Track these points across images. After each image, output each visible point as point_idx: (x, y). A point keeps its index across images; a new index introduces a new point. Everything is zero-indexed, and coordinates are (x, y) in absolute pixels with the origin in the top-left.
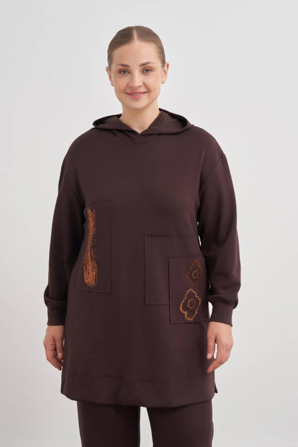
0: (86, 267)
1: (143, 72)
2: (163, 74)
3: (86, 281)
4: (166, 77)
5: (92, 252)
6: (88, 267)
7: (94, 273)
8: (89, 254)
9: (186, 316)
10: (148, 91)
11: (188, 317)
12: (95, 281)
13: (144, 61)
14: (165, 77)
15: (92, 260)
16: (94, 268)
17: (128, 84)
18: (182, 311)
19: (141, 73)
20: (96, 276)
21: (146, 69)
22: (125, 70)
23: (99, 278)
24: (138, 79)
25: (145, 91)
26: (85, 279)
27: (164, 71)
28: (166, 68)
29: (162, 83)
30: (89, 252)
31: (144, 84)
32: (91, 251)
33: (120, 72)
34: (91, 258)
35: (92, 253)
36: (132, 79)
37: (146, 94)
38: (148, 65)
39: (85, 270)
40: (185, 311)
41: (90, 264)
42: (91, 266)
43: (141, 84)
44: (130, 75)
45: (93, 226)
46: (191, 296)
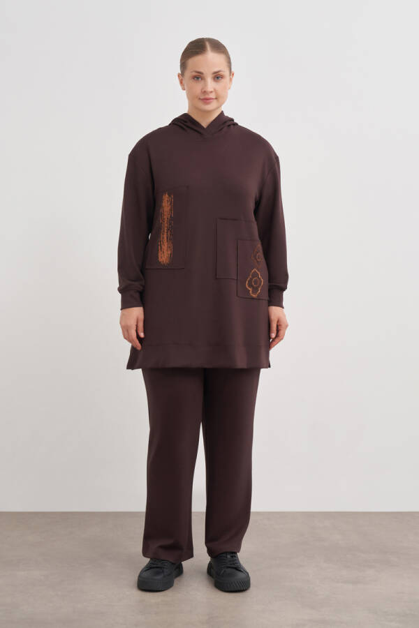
0: (161, 247)
2: (230, 81)
3: (160, 260)
4: (231, 84)
5: (169, 233)
6: (163, 247)
7: (169, 253)
8: (165, 236)
9: (251, 292)
10: (217, 97)
11: (253, 292)
12: (170, 259)
13: (216, 70)
15: (168, 241)
16: (170, 247)
17: (202, 90)
18: (247, 287)
19: (213, 80)
20: (171, 254)
21: (217, 77)
22: (198, 77)
23: (174, 256)
24: (211, 85)
25: (215, 97)
26: (160, 258)
27: (230, 78)
28: (231, 76)
30: (165, 234)
31: (215, 90)
32: (167, 232)
33: (193, 79)
34: (167, 239)
36: (206, 85)
37: (215, 100)
38: (219, 72)
39: (160, 250)
40: (250, 288)
41: (166, 244)
42: (166, 246)
43: (212, 90)
44: (203, 81)
45: (171, 210)
46: (255, 275)
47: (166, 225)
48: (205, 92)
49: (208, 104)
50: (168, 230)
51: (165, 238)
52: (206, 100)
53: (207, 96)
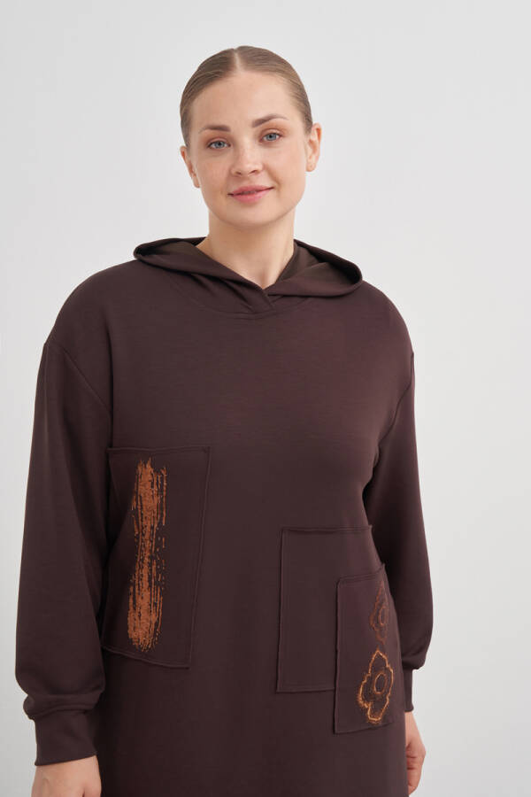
0: (134, 603)
1: (261, 140)
2: (310, 150)
3: (133, 634)
4: (317, 158)
5: (154, 567)
6: (139, 600)
7: (154, 618)
8: (145, 572)
9: (369, 713)
10: (277, 185)
11: (373, 714)
12: (155, 635)
13: (261, 115)
14: (314, 157)
15: (150, 586)
16: (155, 604)
17: (230, 171)
18: (361, 702)
19: (257, 141)
20: (156, 624)
21: (269, 134)
22: (220, 140)
24: (252, 155)
25: (269, 185)
26: (131, 628)
27: (311, 142)
28: (314, 137)
29: (308, 170)
30: (146, 566)
31: (266, 168)
32: (150, 565)
33: (209, 146)
34: (150, 581)
35: (154, 571)
36: (238, 157)
37: (271, 192)
38: (273, 121)
39: (131, 608)
40: (368, 702)
41: (146, 594)
42: (146, 600)
43: (259, 167)
44: (232, 148)
45: (160, 507)
46: (379, 664)
47: (148, 544)
48: (239, 175)
49: (251, 204)
50: (151, 558)
51: (145, 578)
52: (245, 194)
53: (245, 184)
